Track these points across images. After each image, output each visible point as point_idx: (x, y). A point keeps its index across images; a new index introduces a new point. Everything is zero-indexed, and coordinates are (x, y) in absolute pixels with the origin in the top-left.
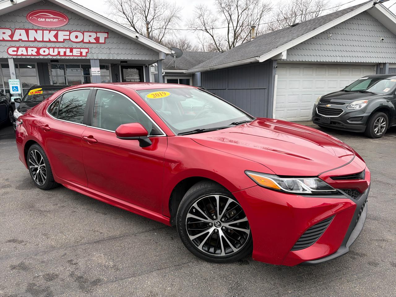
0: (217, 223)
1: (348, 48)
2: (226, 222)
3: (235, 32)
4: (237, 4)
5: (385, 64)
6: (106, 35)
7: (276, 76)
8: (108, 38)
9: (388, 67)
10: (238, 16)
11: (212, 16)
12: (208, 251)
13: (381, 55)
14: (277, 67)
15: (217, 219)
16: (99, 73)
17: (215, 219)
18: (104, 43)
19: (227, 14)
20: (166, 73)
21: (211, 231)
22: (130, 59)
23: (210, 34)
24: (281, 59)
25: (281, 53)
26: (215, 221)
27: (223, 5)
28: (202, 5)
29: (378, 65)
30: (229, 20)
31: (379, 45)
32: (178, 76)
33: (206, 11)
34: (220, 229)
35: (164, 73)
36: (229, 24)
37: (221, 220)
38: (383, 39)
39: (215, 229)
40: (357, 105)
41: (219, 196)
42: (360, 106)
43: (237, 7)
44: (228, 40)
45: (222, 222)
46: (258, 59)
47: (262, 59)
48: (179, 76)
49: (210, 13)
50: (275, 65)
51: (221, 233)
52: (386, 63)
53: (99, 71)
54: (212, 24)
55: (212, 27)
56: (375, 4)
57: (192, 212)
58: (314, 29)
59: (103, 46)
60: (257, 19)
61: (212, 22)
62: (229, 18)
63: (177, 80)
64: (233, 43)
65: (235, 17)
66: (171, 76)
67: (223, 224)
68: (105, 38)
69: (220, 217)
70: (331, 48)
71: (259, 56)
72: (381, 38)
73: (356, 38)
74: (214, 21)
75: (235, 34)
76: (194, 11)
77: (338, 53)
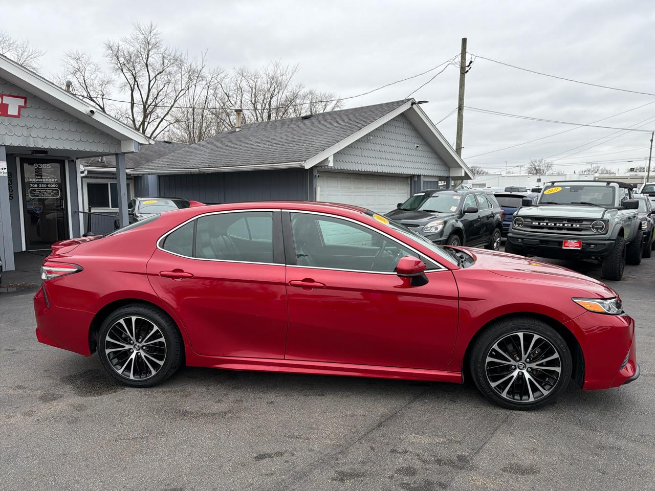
0: (521, 365)
1: (388, 156)
2: (531, 362)
3: (144, 106)
4: (147, 61)
5: (419, 176)
6: (21, 102)
7: (319, 189)
8: (25, 107)
9: (423, 179)
10: (150, 81)
11: (100, 75)
12: (514, 399)
13: (410, 165)
14: (318, 176)
15: (521, 359)
16: (4, 173)
17: (519, 361)
18: (18, 116)
19: (129, 75)
20: (89, 172)
21: (515, 374)
22: (54, 147)
23: (99, 105)
24: (328, 166)
25: (328, 158)
26: (518, 363)
27: (122, 60)
28: (81, 53)
29: (411, 177)
30: (132, 86)
31: (414, 153)
32: (107, 178)
33: (89, 64)
34: (525, 372)
35: (86, 172)
36: (132, 91)
37: (526, 361)
38: (417, 147)
39: (519, 372)
40: (431, 227)
41: (524, 334)
42: (437, 229)
43: (147, 67)
44: (131, 117)
45: (528, 363)
46: (304, 165)
47: (308, 166)
48: (110, 178)
49: (97, 69)
50: (315, 173)
51: (527, 376)
52: (421, 175)
53: (5, 169)
54: (103, 88)
55: (101, 93)
56: (413, 104)
57: (491, 356)
58: (360, 129)
59: (15, 121)
60: (182, 90)
61: (102, 85)
62: (132, 82)
63: (107, 184)
64: (143, 123)
65: (143, 82)
66: (94, 178)
67: (528, 365)
68: (20, 107)
69: (524, 357)
70: (372, 154)
71: (305, 161)
72: (416, 145)
73: (394, 143)
74: (104, 83)
75: (145, 110)
76: (63, 60)
77: (378, 161)
